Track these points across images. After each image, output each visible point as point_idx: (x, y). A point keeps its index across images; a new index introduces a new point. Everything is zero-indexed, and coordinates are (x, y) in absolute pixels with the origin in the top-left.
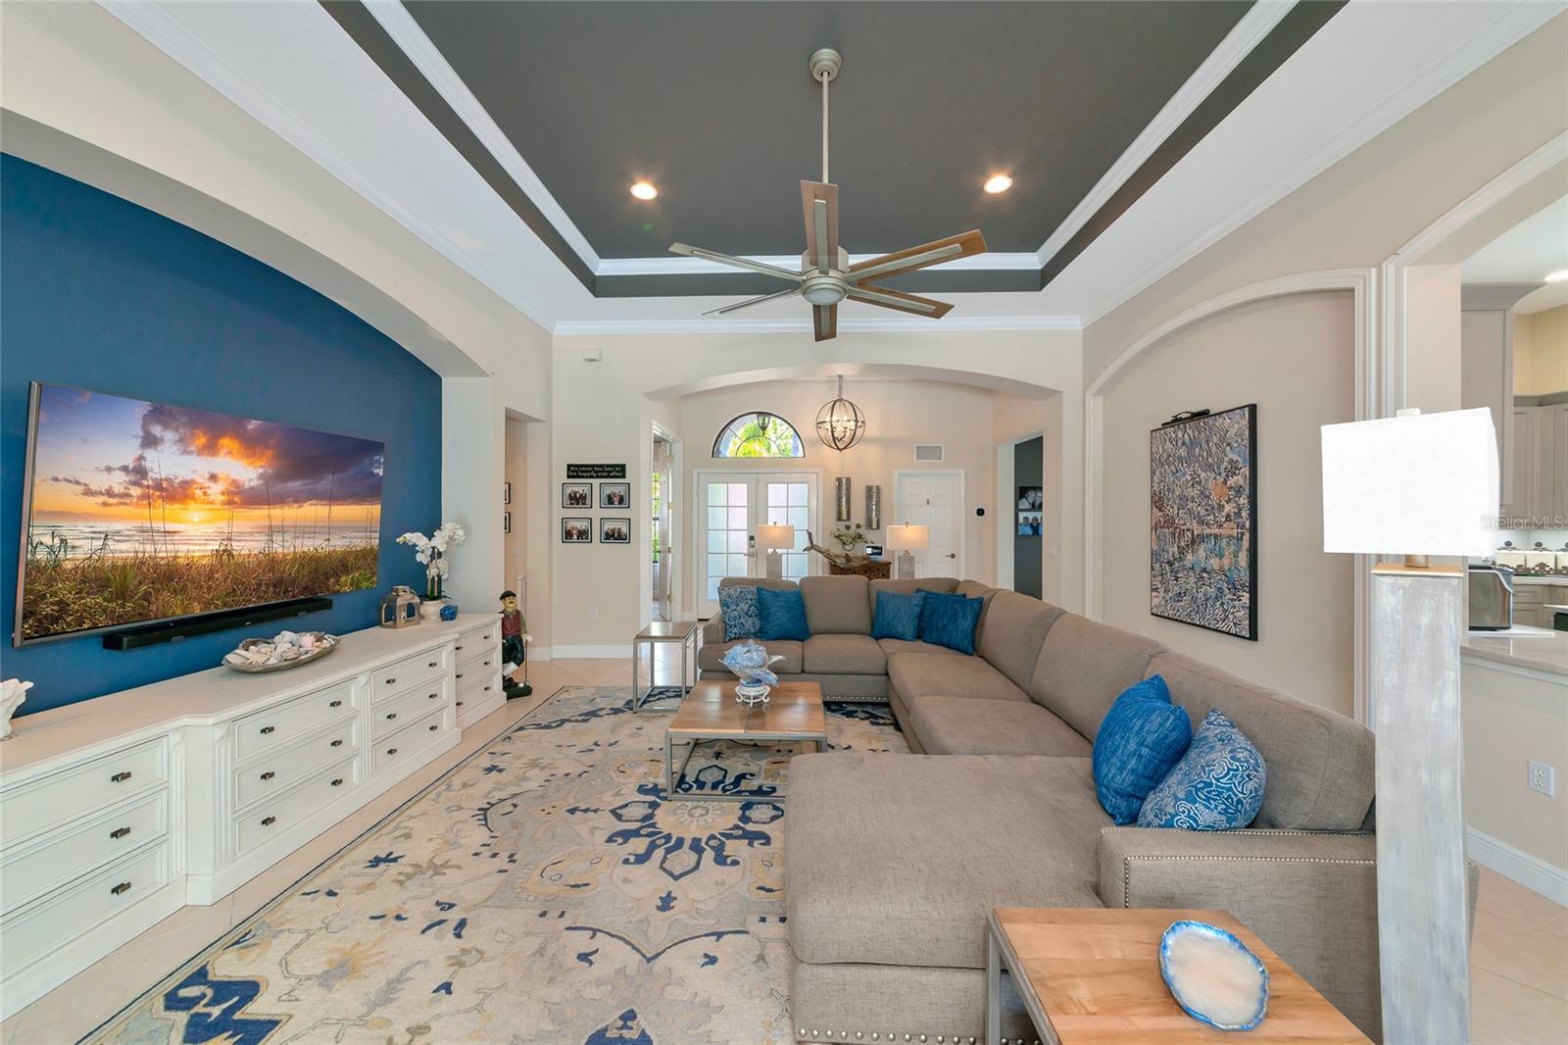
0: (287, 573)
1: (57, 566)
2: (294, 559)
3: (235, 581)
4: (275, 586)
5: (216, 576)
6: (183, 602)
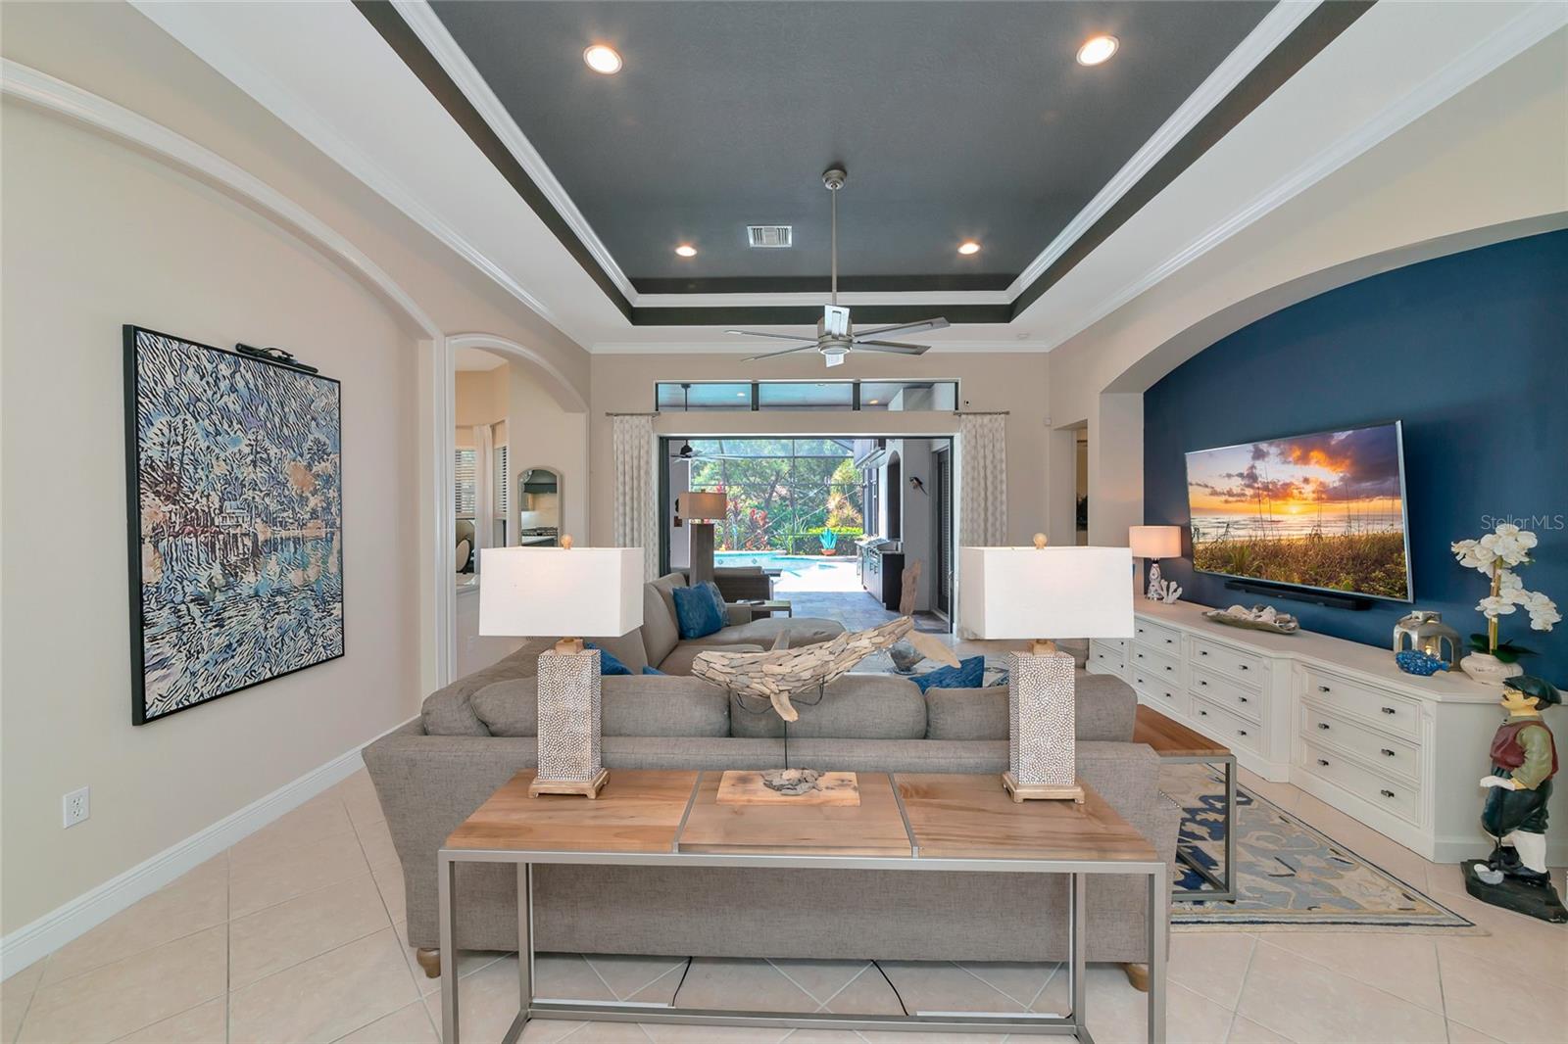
0: (1362, 550)
2: (1367, 540)
3: (1324, 556)
4: (1353, 560)
5: (1310, 553)
6: (1285, 572)
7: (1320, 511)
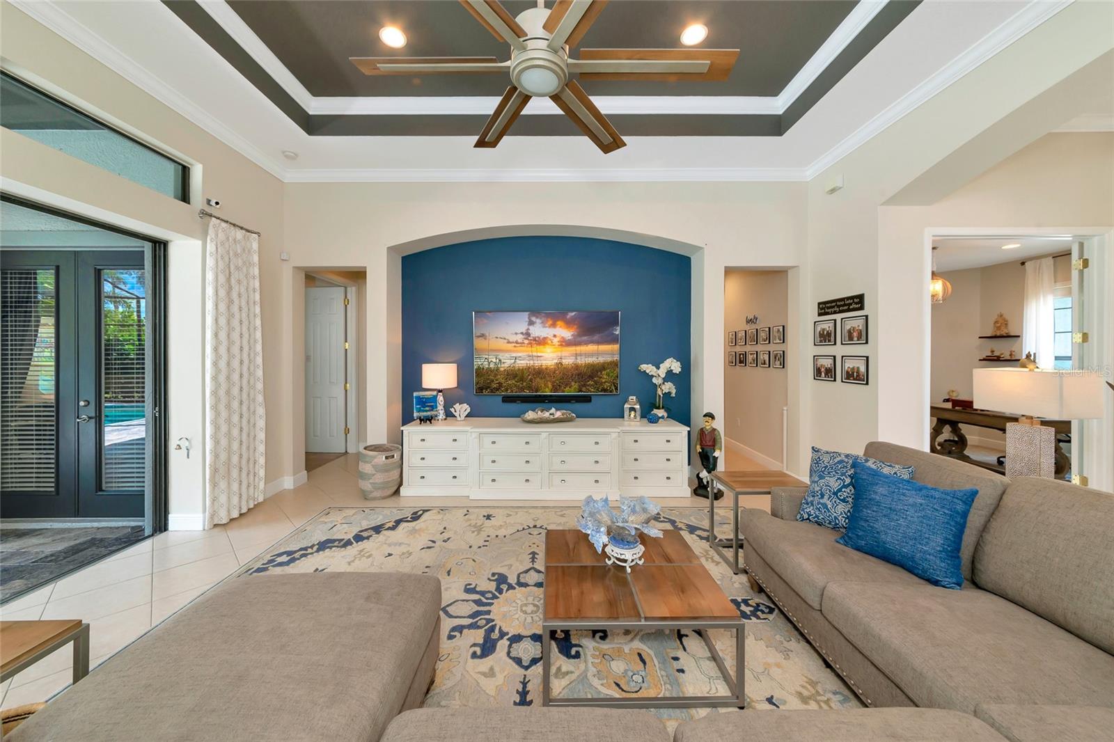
0: (583, 370)
1: (498, 369)
2: (585, 365)
3: (564, 374)
4: (578, 375)
5: (557, 372)
6: (544, 382)
7: (562, 351)
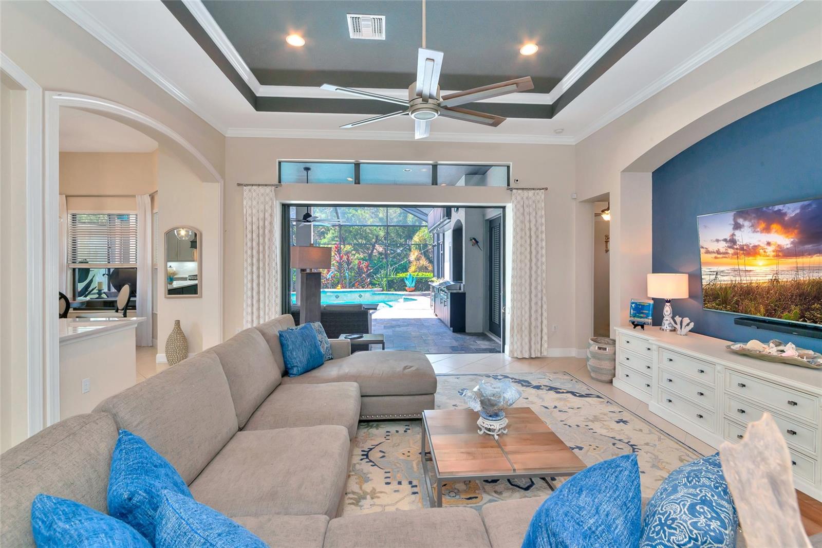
0: (806, 290)
2: (809, 283)
3: (780, 294)
4: (800, 296)
5: (771, 292)
6: (755, 304)
7: (778, 264)
